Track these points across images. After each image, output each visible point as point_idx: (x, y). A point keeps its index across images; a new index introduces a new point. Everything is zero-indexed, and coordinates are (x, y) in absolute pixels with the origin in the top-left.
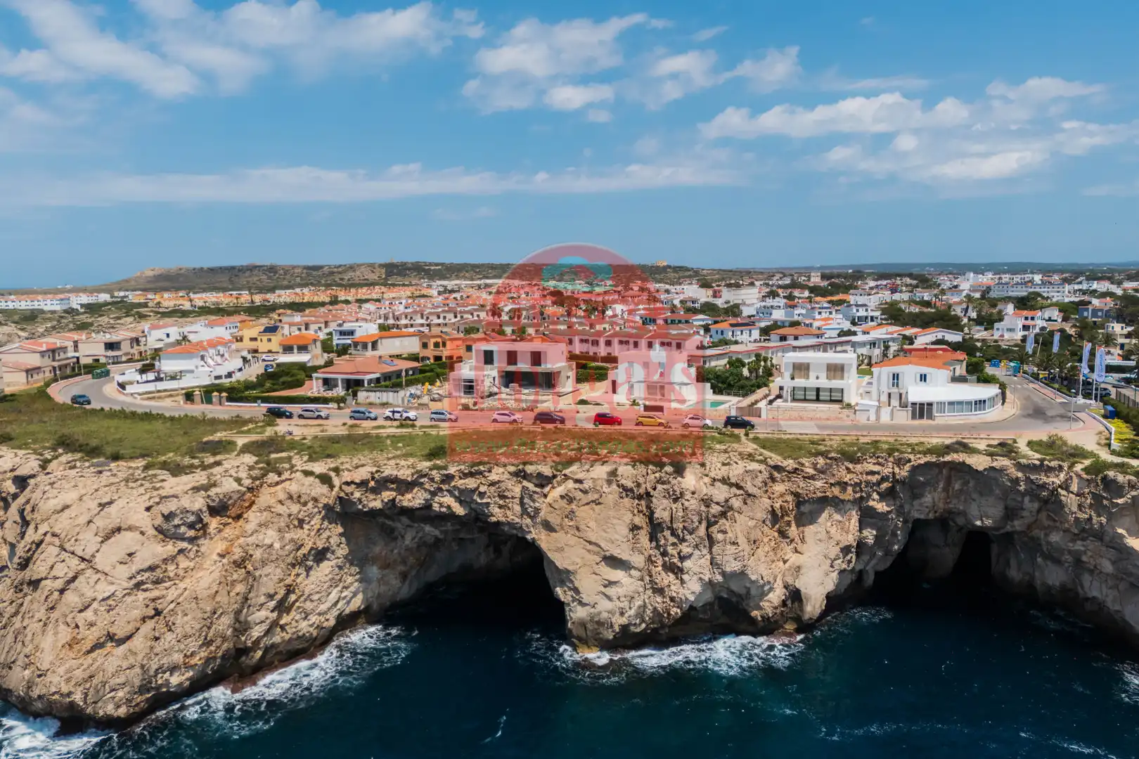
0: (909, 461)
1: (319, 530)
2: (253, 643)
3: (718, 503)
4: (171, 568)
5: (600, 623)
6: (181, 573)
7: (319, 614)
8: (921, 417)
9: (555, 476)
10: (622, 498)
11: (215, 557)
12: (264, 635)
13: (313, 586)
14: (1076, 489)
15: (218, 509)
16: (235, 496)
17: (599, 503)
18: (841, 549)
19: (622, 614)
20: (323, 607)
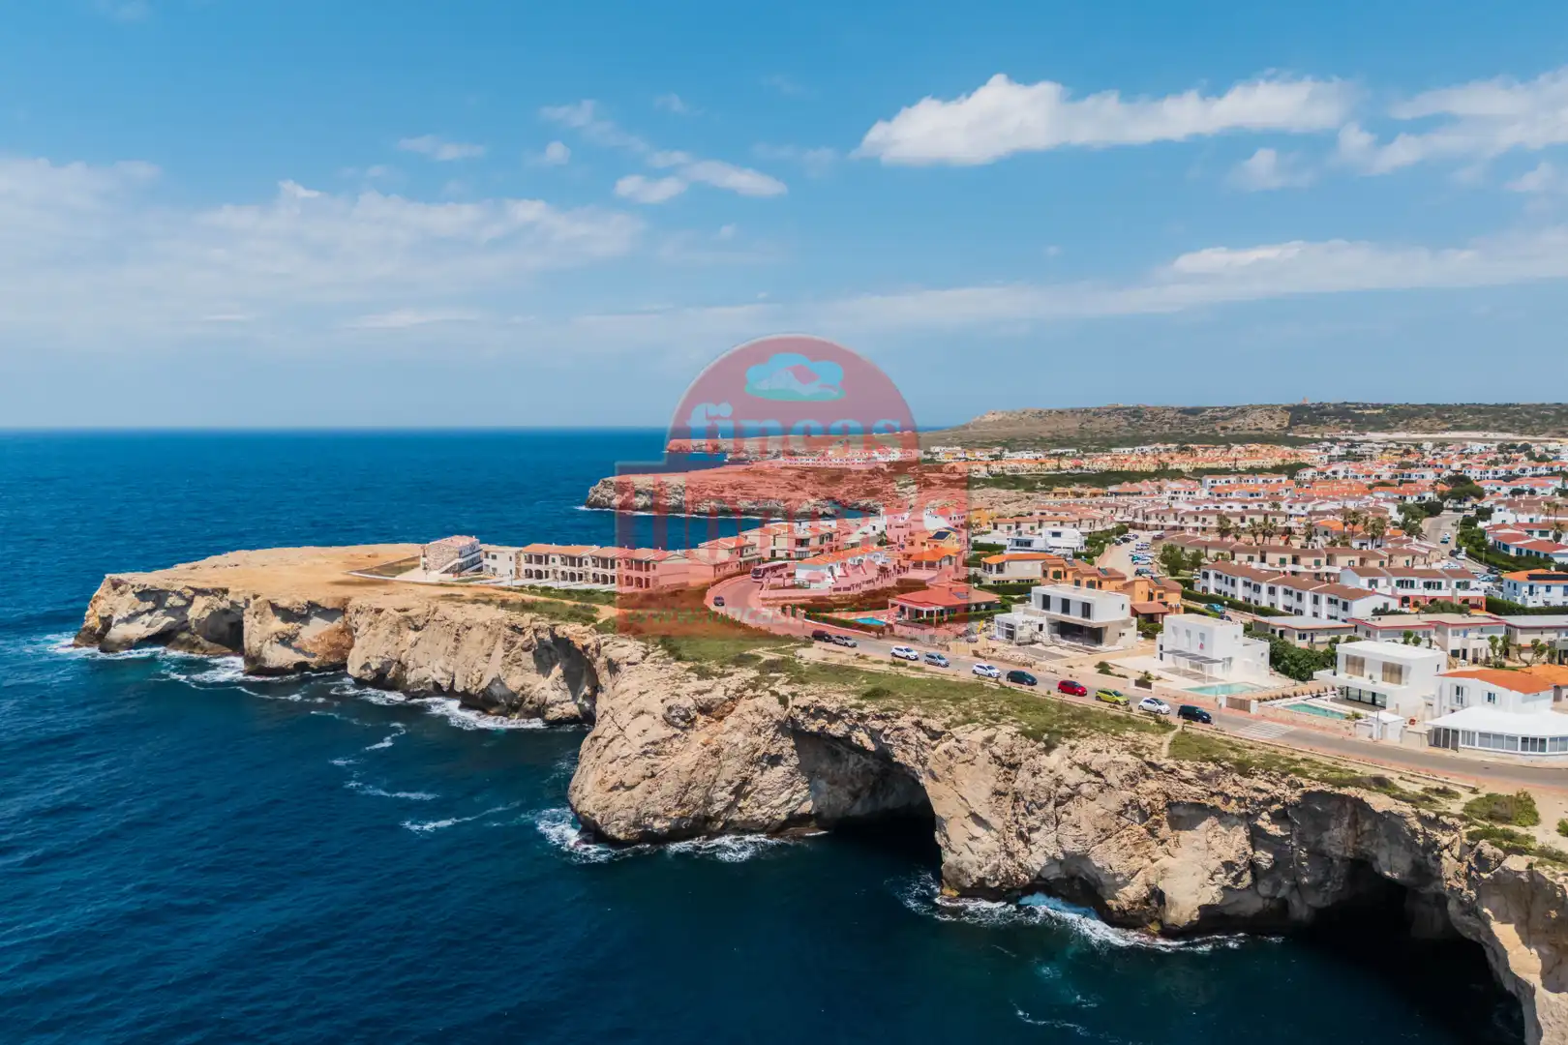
0: (1302, 786)
1: (772, 740)
2: (715, 814)
3: (1067, 786)
4: (668, 745)
5: (961, 870)
6: (673, 751)
7: (771, 807)
8: (1446, 746)
9: (944, 733)
10: (991, 763)
11: (699, 745)
12: (724, 812)
13: (766, 784)
14: (1458, 853)
15: (705, 710)
16: (718, 702)
17: (972, 764)
18: (1223, 863)
19: (980, 868)
20: (775, 802)
